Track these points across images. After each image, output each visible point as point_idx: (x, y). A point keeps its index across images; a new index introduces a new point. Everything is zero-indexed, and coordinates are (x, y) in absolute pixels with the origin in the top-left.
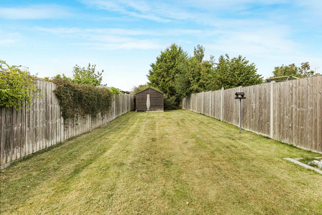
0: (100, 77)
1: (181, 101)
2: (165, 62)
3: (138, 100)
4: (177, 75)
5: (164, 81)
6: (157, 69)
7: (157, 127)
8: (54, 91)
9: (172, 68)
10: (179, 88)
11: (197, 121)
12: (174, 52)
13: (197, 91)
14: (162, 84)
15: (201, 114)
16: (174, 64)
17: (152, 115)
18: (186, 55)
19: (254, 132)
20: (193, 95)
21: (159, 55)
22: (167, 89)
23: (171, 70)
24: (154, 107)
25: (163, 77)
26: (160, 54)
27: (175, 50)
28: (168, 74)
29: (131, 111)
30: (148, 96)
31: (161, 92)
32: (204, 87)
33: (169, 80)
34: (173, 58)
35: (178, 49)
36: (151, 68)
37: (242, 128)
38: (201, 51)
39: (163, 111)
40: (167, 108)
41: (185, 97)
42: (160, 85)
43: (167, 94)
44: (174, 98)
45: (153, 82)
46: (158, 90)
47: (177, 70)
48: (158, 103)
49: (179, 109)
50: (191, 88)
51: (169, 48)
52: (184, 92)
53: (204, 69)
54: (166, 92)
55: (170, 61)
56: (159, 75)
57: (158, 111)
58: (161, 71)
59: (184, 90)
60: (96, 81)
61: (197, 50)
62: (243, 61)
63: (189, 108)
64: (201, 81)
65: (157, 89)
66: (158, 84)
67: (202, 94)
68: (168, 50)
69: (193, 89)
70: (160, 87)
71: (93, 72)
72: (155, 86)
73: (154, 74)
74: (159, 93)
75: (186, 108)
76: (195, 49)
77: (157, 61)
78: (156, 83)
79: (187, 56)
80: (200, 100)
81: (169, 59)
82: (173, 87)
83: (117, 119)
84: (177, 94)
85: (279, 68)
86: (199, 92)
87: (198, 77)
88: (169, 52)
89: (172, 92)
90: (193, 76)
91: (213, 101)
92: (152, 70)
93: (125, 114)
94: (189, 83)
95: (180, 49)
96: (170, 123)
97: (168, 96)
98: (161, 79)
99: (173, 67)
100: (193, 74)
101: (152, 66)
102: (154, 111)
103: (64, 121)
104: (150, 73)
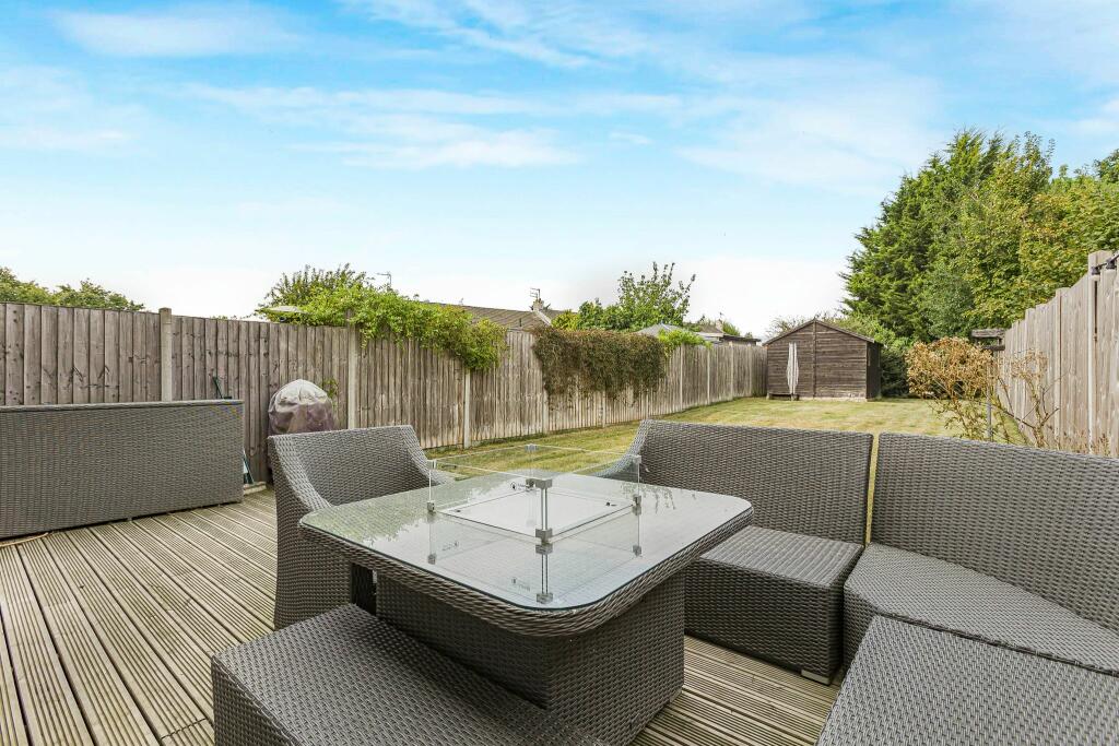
0: (684, 297)
3: (776, 361)
5: (901, 289)
8: (534, 347)
14: (891, 301)
25: (901, 273)
26: (898, 187)
29: (749, 396)
30: (793, 347)
35: (985, 149)
36: (859, 247)
39: (864, 398)
45: (861, 294)
48: (846, 371)
50: (969, 312)
51: (942, 154)
56: (882, 267)
57: (843, 399)
58: (892, 253)
68: (935, 162)
71: (668, 284)
73: (869, 267)
74: (850, 335)
77: (881, 214)
78: (871, 301)
88: (941, 171)
90: (983, 266)
92: (860, 254)
93: (726, 401)
101: (863, 239)
102: (829, 399)
103: (549, 399)
104: (852, 265)
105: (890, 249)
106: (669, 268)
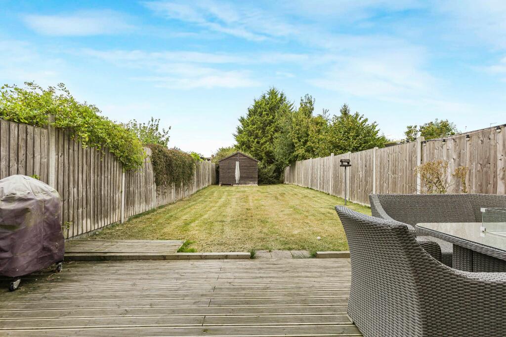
0: (166, 136)
1: (283, 171)
2: (260, 116)
3: (223, 169)
4: (276, 135)
5: (258, 142)
6: (248, 126)
7: (251, 200)
9: (270, 124)
10: (279, 153)
11: (300, 195)
12: (274, 100)
13: (304, 158)
14: (255, 147)
15: (308, 188)
16: (273, 118)
17: (242, 189)
18: (291, 105)
19: (360, 204)
20: (298, 163)
21: (251, 105)
22: (263, 155)
23: (268, 128)
24: (245, 179)
25: (257, 137)
26: (253, 103)
27: (274, 97)
28: (263, 132)
29: (212, 184)
30: (237, 164)
31: (254, 158)
32: (312, 152)
33: (266, 142)
34: (272, 109)
35: (279, 96)
36: (240, 124)
37: (350, 201)
38: (310, 102)
39: (257, 185)
40: (262, 181)
41: (288, 165)
42: (253, 149)
43: (263, 161)
44: (272, 167)
45: (243, 143)
46: (250, 156)
47: (277, 127)
48: (251, 174)
49: (279, 183)
50: (295, 153)
51: (266, 95)
52: (286, 159)
53: (313, 128)
54: (261, 159)
55: (267, 114)
56: (250, 134)
57: (250, 185)
58: (254, 128)
59: (286, 156)
60: (162, 142)
61: (304, 101)
62: (360, 119)
63: (294, 181)
64: (309, 144)
65: (248, 154)
66: (249, 147)
67: (310, 162)
68: (264, 97)
69: (297, 155)
70: (252, 151)
71: (157, 129)
72: (245, 151)
73: (244, 133)
74: (252, 159)
75: (290, 182)
76: (302, 100)
77: (248, 113)
78: (246, 146)
79: (292, 107)
80: (306, 170)
81: (265, 111)
82: (271, 153)
83: (198, 193)
84: (277, 161)
85: (412, 128)
86: (306, 159)
87: (305, 139)
88: (266, 101)
89: (270, 158)
90: (298, 138)
91: (322, 170)
92: (240, 127)
93: (206, 187)
94: (293, 146)
95: (282, 95)
96: (267, 197)
97: (264, 164)
98: (254, 139)
99: (271, 122)
100: (298, 134)
101: (241, 121)
102: (244, 185)
103: (157, 188)
104: (238, 131)
105: (254, 127)
106: (157, 121)
